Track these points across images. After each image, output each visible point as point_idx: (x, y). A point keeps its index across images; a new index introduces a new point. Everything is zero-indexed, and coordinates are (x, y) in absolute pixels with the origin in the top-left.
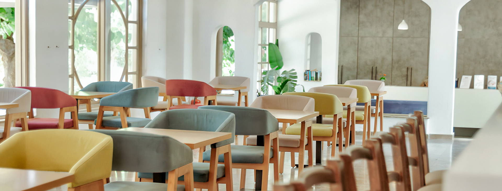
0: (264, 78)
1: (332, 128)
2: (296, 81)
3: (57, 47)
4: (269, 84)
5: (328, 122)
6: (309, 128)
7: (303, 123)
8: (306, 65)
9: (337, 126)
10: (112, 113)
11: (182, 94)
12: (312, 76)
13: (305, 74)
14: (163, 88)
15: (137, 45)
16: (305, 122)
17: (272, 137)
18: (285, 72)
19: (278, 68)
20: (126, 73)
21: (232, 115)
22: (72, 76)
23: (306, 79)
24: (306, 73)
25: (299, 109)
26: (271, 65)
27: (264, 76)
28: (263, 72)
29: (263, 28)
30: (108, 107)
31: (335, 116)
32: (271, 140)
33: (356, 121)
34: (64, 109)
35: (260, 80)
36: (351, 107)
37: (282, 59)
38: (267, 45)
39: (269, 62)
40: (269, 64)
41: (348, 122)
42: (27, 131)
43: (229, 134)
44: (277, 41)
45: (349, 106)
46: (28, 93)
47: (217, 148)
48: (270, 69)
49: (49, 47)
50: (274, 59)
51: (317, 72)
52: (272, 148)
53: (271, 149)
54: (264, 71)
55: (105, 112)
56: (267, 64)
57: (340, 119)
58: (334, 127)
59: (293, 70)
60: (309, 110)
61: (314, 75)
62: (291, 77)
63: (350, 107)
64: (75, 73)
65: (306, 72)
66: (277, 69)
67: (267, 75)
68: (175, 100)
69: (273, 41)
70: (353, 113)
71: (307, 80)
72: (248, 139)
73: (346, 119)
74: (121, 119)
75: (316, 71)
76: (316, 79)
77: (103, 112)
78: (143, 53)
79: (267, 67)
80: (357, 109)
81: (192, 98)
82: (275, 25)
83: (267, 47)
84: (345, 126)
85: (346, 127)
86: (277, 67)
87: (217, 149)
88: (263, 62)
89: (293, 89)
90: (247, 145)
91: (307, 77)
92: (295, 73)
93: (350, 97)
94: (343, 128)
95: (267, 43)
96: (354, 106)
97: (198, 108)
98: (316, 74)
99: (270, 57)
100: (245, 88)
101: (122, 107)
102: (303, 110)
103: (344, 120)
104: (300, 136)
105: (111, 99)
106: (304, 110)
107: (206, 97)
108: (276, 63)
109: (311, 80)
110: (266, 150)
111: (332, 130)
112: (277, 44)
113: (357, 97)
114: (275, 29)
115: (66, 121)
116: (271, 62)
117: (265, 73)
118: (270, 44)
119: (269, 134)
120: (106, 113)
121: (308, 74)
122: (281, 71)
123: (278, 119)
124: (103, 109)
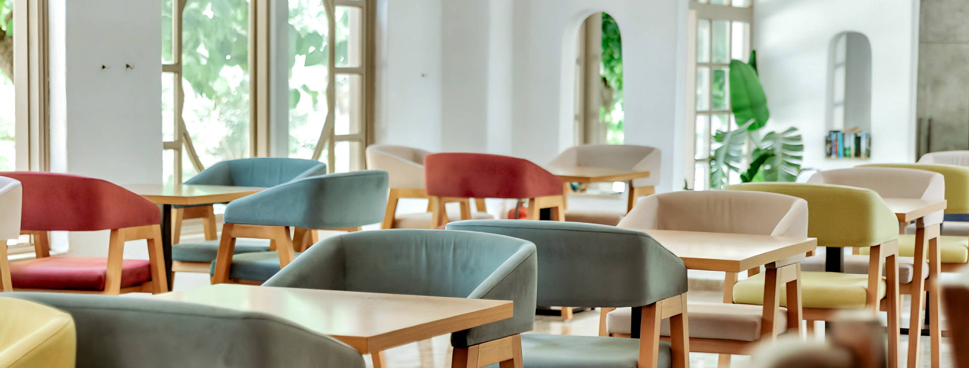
0: (717, 151)
1: (865, 284)
2: (799, 158)
3: (128, 66)
4: (730, 167)
5: (858, 269)
6: (792, 287)
7: (771, 271)
8: (830, 117)
9: (881, 277)
10: (266, 243)
11: (466, 192)
12: (847, 145)
13: (828, 141)
14: (419, 175)
15: (362, 66)
16: (776, 269)
17: (664, 311)
18: (771, 136)
19: (753, 124)
20: (329, 137)
21: (527, 246)
22: (175, 147)
23: (829, 155)
24: (829, 139)
25: (763, 231)
26: (736, 117)
27: (716, 146)
28: (714, 133)
29: (714, 23)
30: (248, 228)
31: (875, 250)
32: (662, 321)
33: (942, 264)
34: (122, 231)
35: (706, 156)
36: (927, 224)
37: (764, 101)
38: (725, 65)
39: (731, 110)
40: (733, 117)
41: (917, 266)
42: (9, 290)
43: (503, 307)
44: (754, 54)
45: (920, 221)
46: (15, 187)
47: (470, 348)
48: (734, 127)
49: (104, 67)
50: (745, 101)
51: (859, 135)
52: (669, 343)
53: (661, 347)
54: (717, 134)
55: (238, 239)
56: (726, 116)
57: (890, 260)
58: (873, 281)
59: (793, 129)
60: (789, 233)
61: (850, 143)
62: (786, 147)
63: (923, 224)
64: (184, 138)
65: (830, 136)
66: (752, 128)
67: (726, 142)
68: (453, 208)
69: (740, 53)
70: (933, 242)
71: (833, 156)
72: (611, 315)
73: (911, 260)
74: (281, 261)
75: (856, 134)
76: (858, 154)
77: (234, 239)
78: (377, 85)
79: (726, 123)
80: (943, 232)
81: (511, 204)
82: (749, 15)
83: (727, 70)
84: (910, 279)
85: (911, 282)
86: (751, 122)
87: (471, 350)
88: (714, 108)
89: (792, 178)
90: (611, 335)
91: (832, 146)
92: (798, 138)
93: (924, 197)
94: (902, 284)
95: (728, 61)
96: (933, 223)
97: (446, 228)
98: (858, 140)
99: (734, 97)
100: (646, 174)
101: (283, 228)
102: (770, 234)
103: (905, 261)
104: (762, 307)
105: (253, 203)
106: (774, 233)
107: (532, 200)
108: (748, 112)
109: (845, 155)
110: (646, 350)
111: (867, 291)
112: (754, 64)
113: (945, 199)
114: (748, 26)
115: (127, 266)
116: (736, 109)
117: (720, 137)
118: (734, 64)
119: (655, 303)
120: (240, 242)
121: (836, 140)
122: (763, 132)
123: (684, 259)
124: (233, 234)
